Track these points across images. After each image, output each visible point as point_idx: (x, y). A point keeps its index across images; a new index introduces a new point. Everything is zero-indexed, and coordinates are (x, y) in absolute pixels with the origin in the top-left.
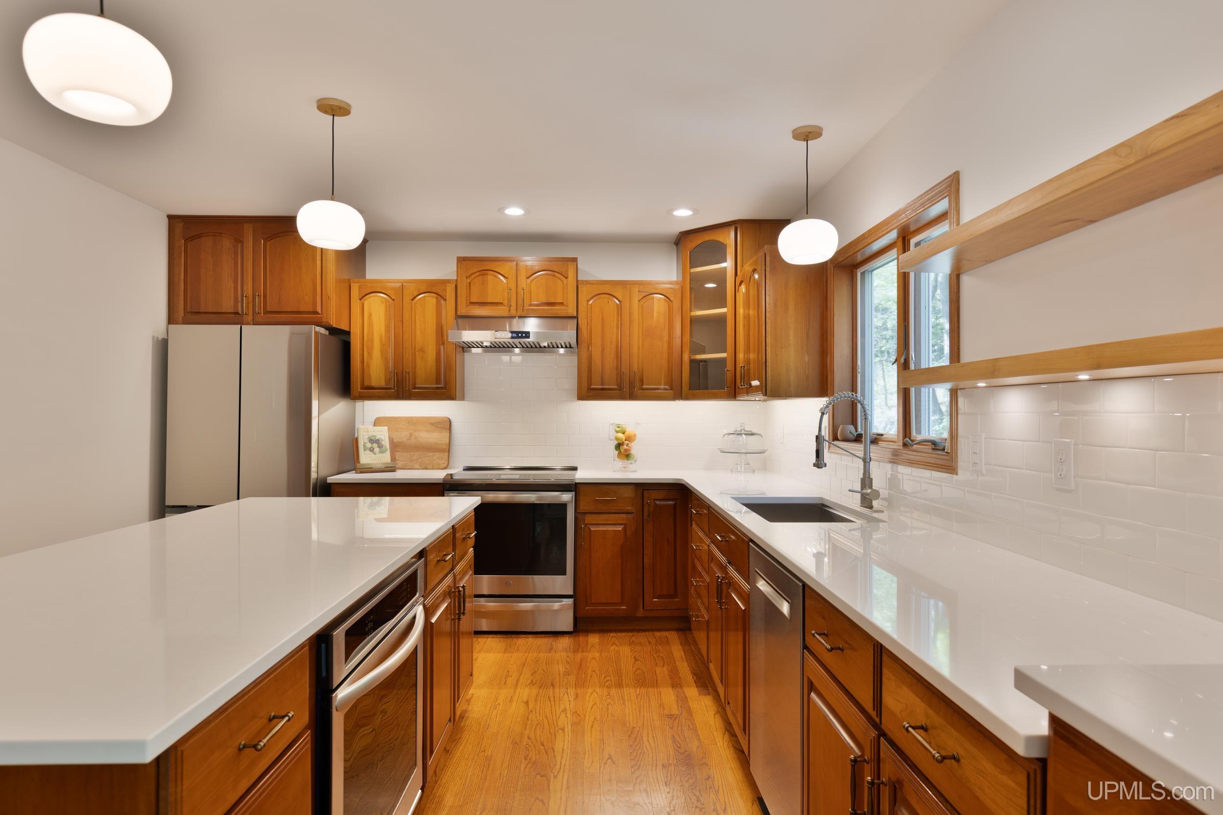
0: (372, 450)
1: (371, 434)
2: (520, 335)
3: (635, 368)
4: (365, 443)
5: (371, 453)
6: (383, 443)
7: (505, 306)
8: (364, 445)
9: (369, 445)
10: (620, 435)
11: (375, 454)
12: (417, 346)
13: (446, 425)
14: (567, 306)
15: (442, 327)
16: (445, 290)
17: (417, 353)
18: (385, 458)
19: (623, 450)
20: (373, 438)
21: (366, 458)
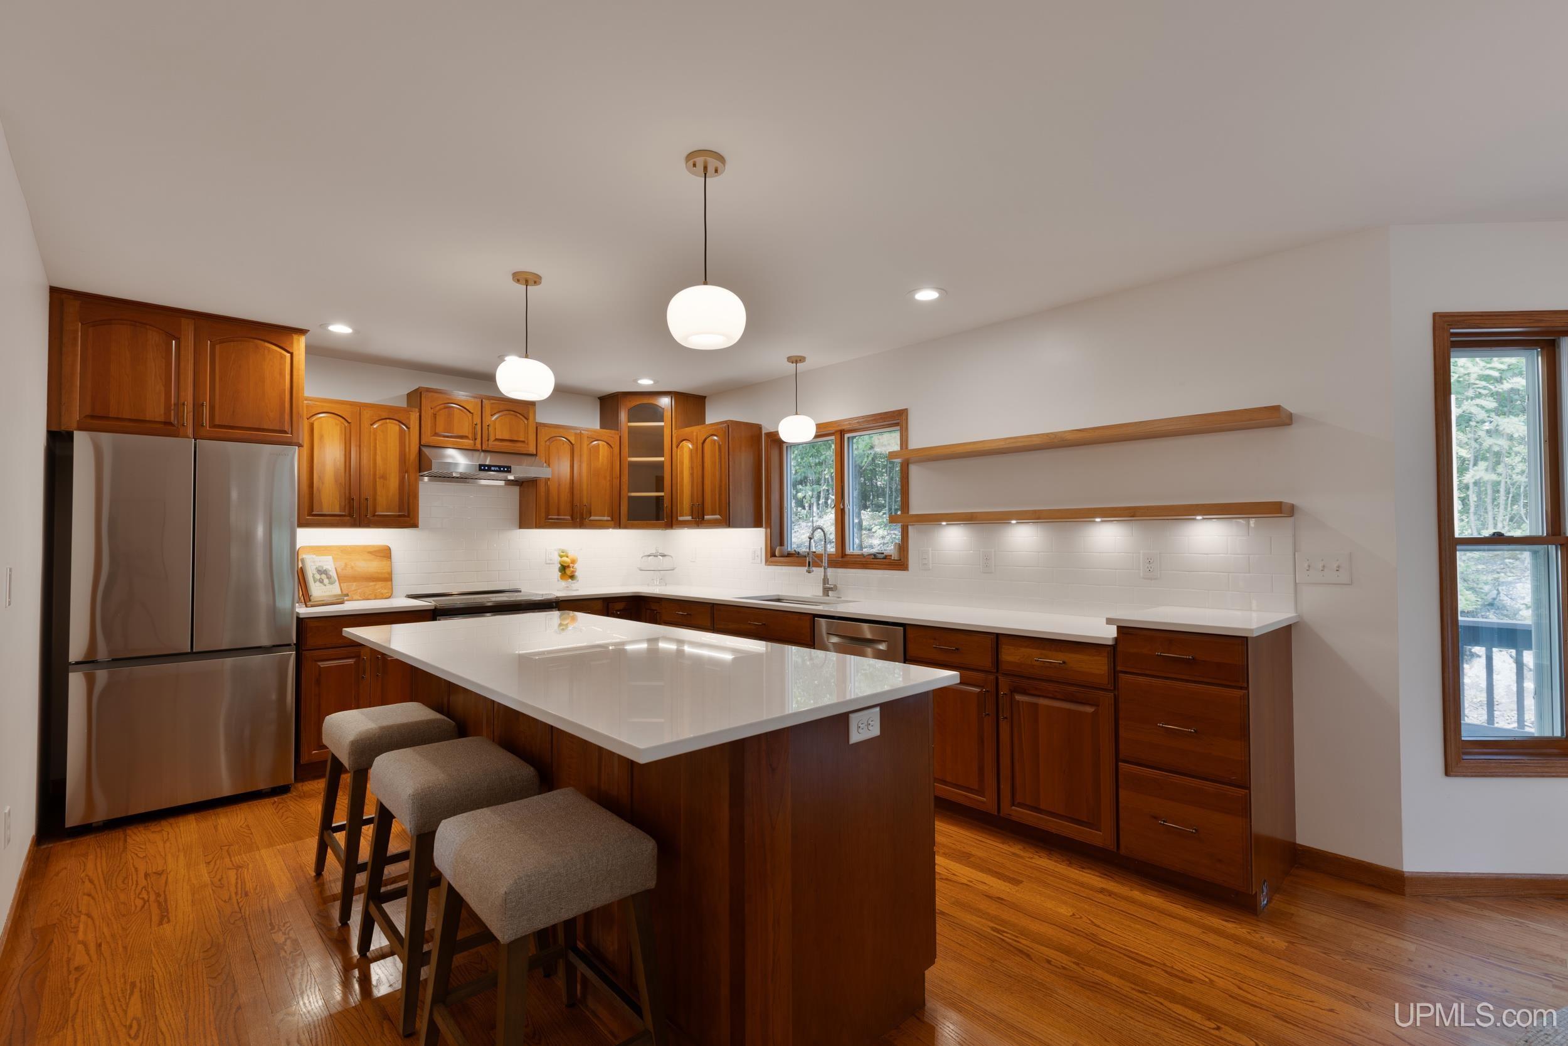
0: (321, 581)
1: (318, 564)
2: (482, 468)
3: (585, 501)
4: (314, 574)
5: (321, 584)
6: (331, 573)
7: (470, 439)
8: (313, 577)
9: (318, 576)
10: (565, 559)
11: (325, 585)
12: (377, 473)
13: (385, 553)
14: (528, 444)
15: (405, 455)
16: (409, 418)
17: (378, 480)
18: (335, 590)
19: (566, 571)
20: (320, 569)
21: (317, 591)
